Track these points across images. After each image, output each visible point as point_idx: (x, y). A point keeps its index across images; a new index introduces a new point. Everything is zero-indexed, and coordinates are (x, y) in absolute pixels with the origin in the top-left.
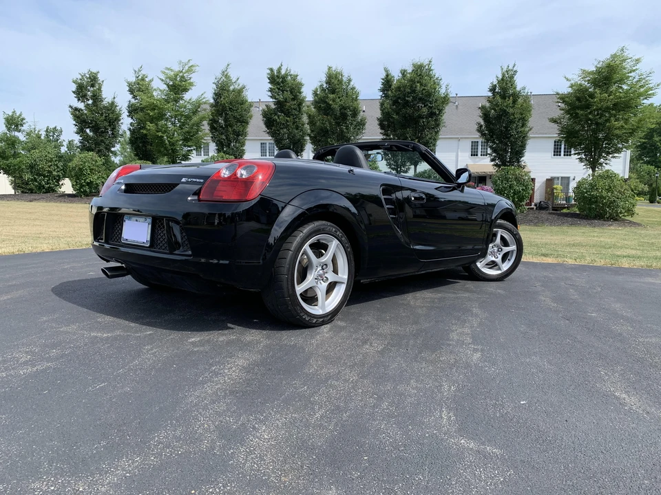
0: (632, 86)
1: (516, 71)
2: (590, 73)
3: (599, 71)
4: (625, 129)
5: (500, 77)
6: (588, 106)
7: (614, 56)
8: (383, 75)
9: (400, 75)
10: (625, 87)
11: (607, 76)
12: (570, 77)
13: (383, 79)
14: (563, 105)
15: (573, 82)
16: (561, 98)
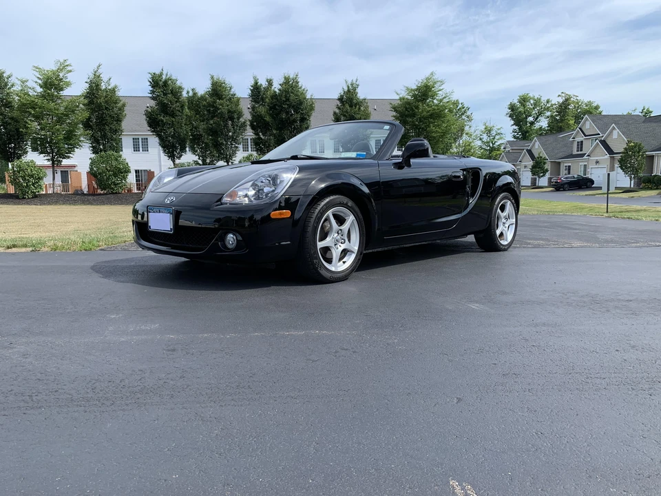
0: (441, 101)
1: (358, 85)
2: (412, 90)
3: (418, 89)
4: (439, 132)
5: (346, 89)
6: (413, 115)
7: (428, 79)
8: (253, 83)
9: (267, 83)
10: (435, 101)
11: (424, 92)
12: (399, 93)
13: (252, 86)
14: (394, 114)
15: (401, 96)
16: (394, 108)
